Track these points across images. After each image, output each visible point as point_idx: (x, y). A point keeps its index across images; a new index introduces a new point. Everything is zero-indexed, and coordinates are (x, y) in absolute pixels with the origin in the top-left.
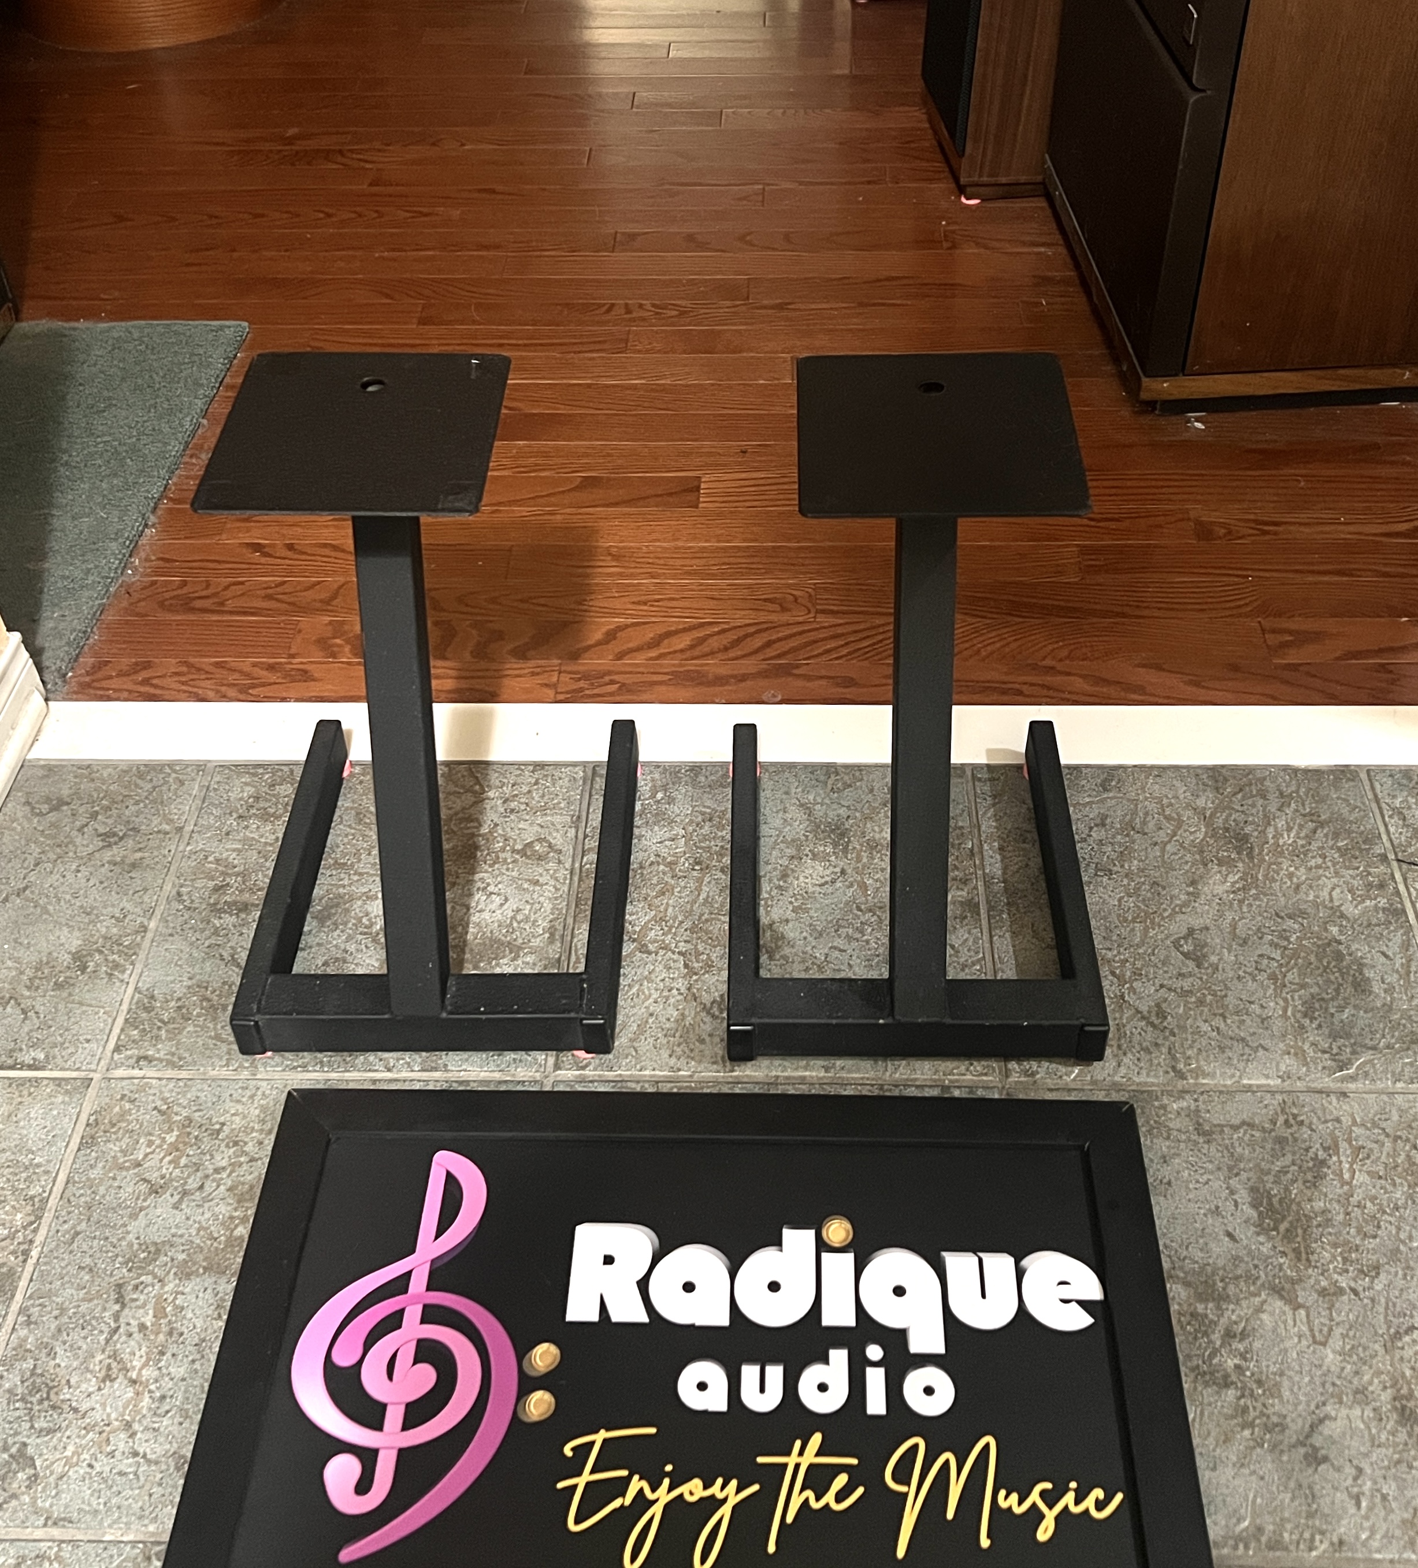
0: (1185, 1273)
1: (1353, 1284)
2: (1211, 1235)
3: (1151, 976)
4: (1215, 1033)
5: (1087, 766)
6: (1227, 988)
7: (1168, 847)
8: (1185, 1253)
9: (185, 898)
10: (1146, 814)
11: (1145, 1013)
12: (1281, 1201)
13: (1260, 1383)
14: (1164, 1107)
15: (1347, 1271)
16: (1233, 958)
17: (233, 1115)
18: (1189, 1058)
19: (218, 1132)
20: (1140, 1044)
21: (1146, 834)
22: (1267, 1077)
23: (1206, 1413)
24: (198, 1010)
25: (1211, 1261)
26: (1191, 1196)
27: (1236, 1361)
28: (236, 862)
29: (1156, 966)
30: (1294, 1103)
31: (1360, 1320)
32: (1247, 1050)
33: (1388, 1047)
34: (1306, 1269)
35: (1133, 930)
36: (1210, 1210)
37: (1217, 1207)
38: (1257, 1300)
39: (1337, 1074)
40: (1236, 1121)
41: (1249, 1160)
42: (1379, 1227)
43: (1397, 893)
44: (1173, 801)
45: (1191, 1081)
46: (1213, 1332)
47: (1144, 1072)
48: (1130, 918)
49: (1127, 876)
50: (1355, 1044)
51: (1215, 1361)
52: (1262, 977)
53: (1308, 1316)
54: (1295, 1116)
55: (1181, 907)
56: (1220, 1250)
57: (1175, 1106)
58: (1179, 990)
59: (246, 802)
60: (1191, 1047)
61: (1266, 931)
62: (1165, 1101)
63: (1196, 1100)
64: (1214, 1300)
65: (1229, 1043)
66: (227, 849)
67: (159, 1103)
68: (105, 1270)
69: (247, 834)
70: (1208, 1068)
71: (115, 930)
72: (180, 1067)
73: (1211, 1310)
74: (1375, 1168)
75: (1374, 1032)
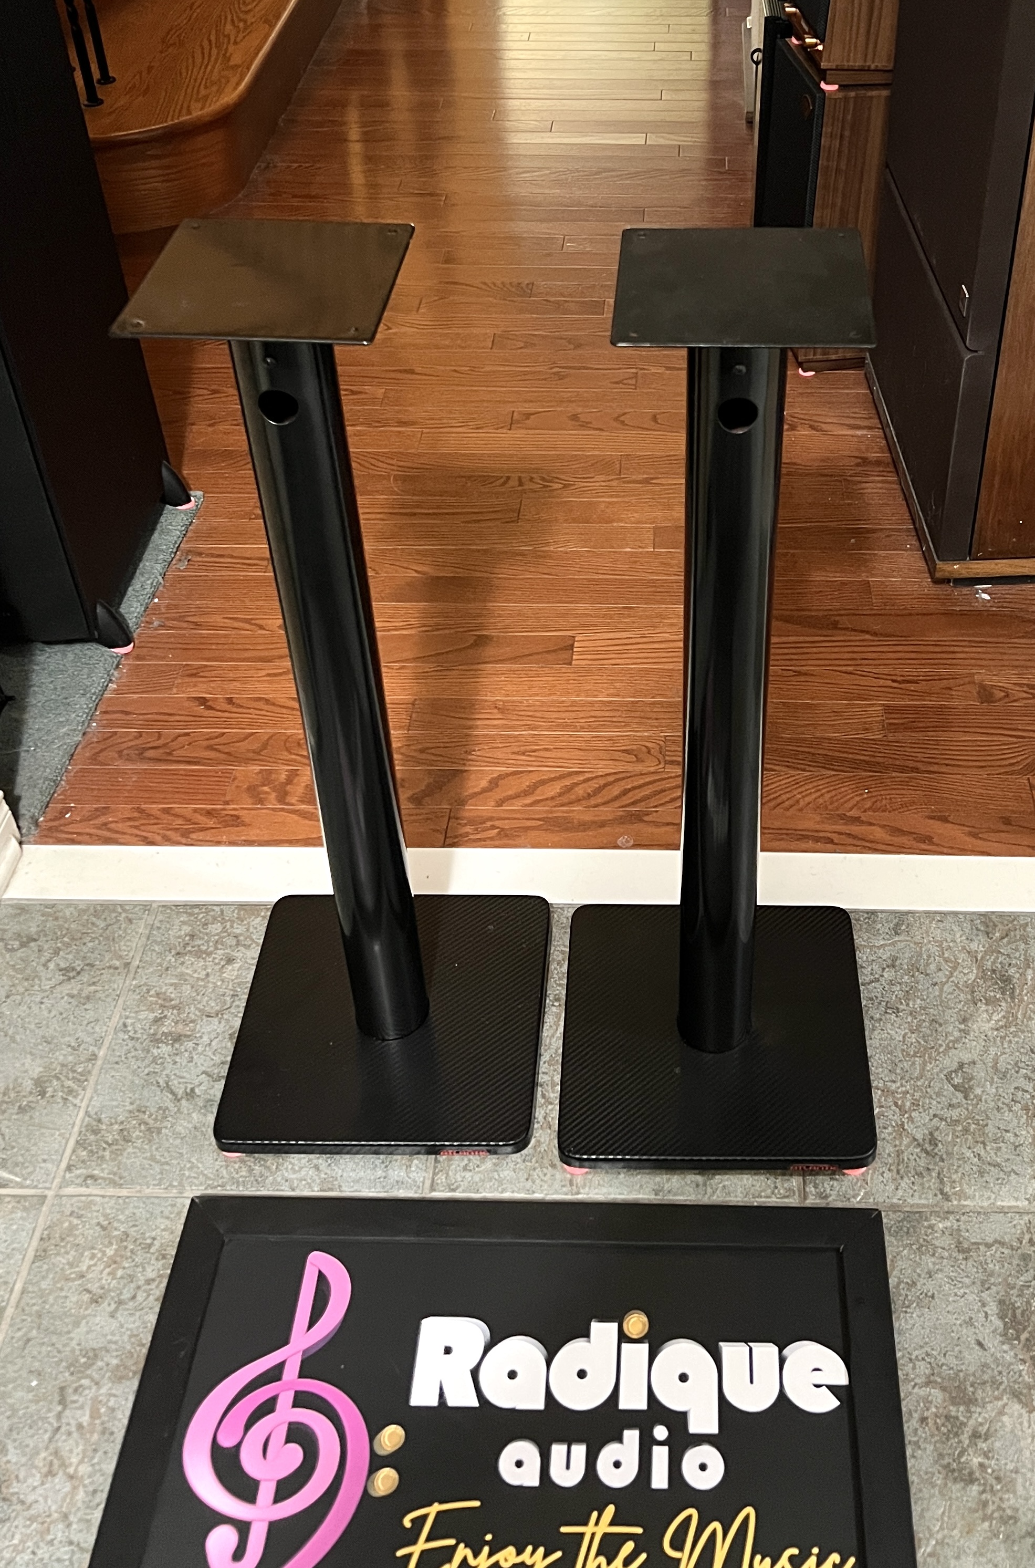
0: (943, 1379)
2: (964, 1343)
3: (926, 1107)
4: (976, 1160)
5: (882, 911)
6: (988, 1118)
7: (945, 988)
8: (943, 1360)
9: (129, 1028)
10: (929, 956)
11: (921, 1141)
12: (1023, 1314)
13: (998, 1479)
14: (931, 1226)
16: (994, 1090)
17: (163, 1230)
18: (954, 1182)
19: (150, 1246)
20: (915, 1169)
21: (927, 975)
22: (1017, 1199)
23: (954, 1507)
24: (137, 1133)
25: (963, 1368)
26: (950, 1308)
27: (980, 1460)
28: (173, 996)
29: (931, 1097)
32: (1002, 1175)
35: (914, 1063)
36: (964, 1321)
37: (971, 1318)
38: (1000, 1403)
40: (990, 1240)
41: (999, 1276)
44: (951, 944)
45: (955, 1203)
46: (963, 1433)
47: (916, 1194)
48: (912, 1053)
49: (911, 1014)
51: (963, 1460)
52: (1017, 1107)
55: (954, 1042)
56: (973, 1357)
57: (941, 1225)
58: (949, 1120)
59: (184, 940)
60: (956, 1172)
61: (1022, 1065)
62: (934, 1222)
63: (958, 1220)
64: (964, 1403)
65: (988, 1168)
66: (165, 984)
67: (101, 1219)
68: (51, 1373)
69: (183, 969)
70: (969, 1191)
71: (70, 1058)
72: (121, 1186)
73: (962, 1412)
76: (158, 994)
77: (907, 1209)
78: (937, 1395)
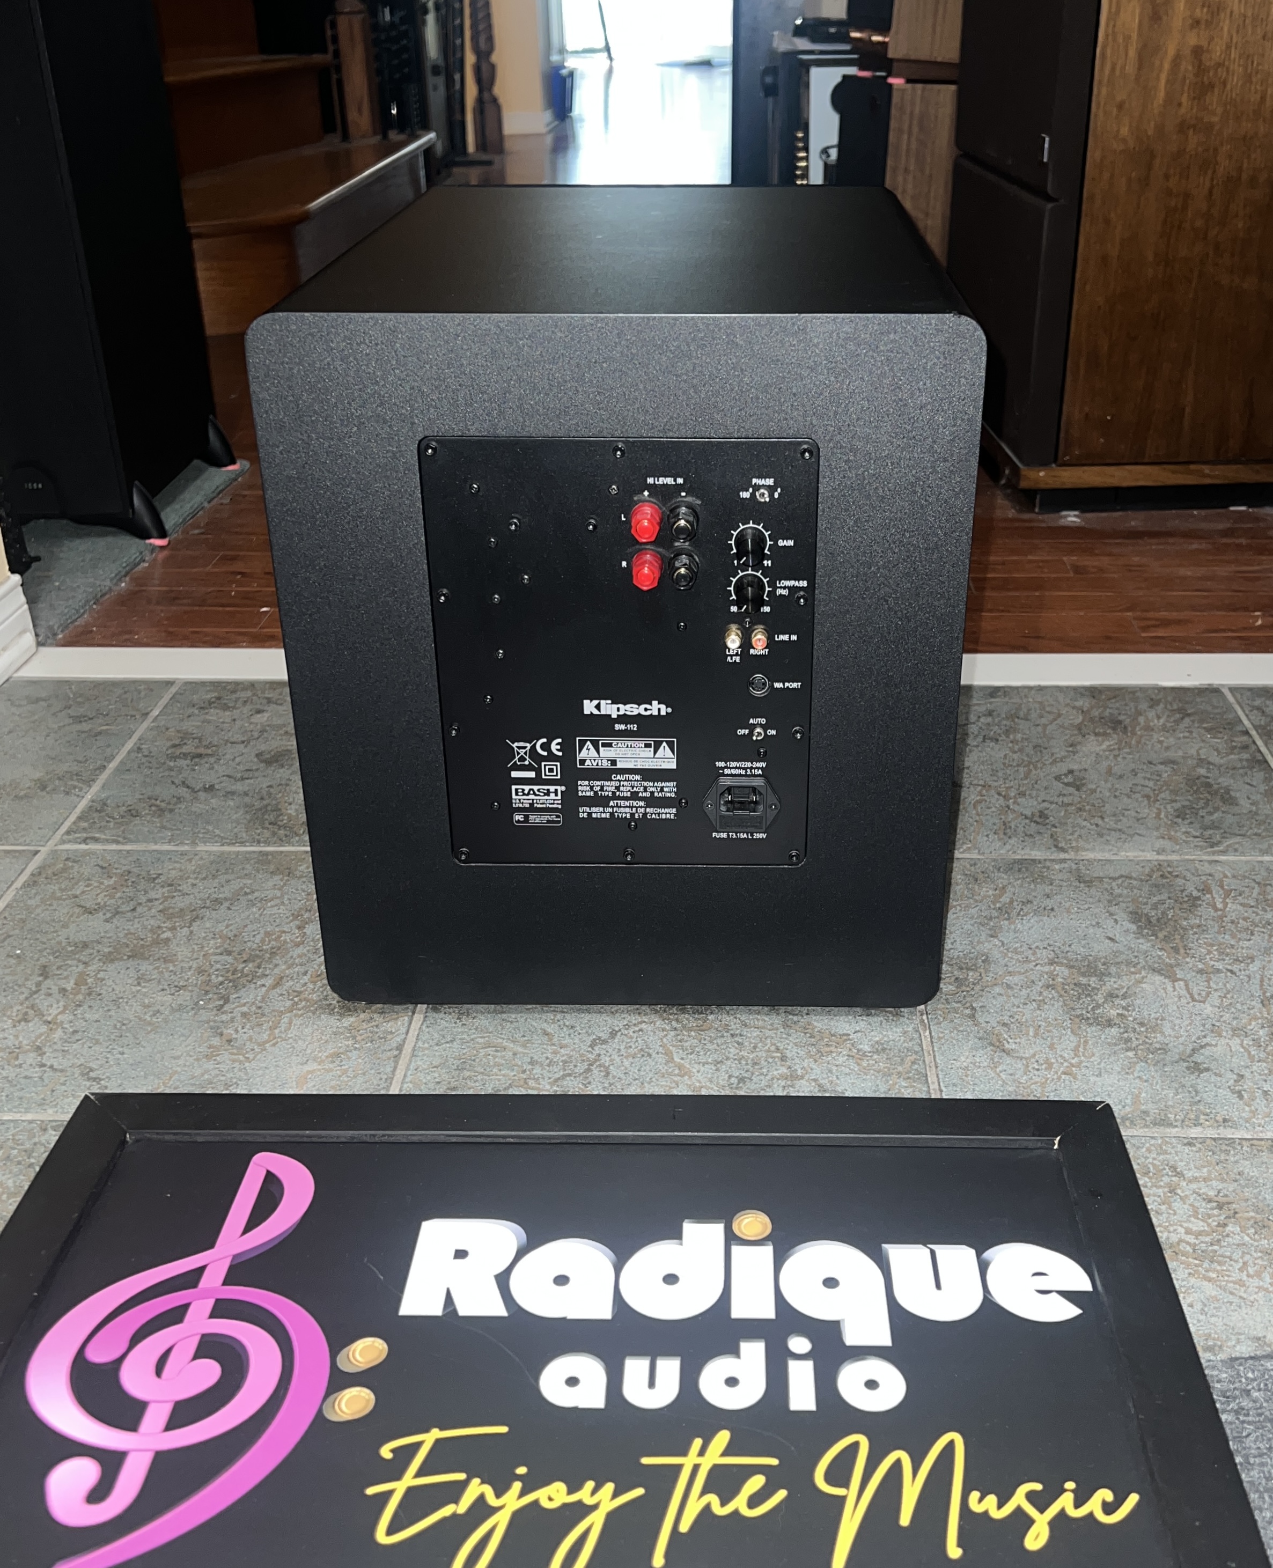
0: (1069, 960)
1: (1229, 967)
2: (1092, 938)
3: (1034, 796)
4: (1093, 827)
6: (1103, 801)
7: (1049, 727)
8: (1068, 949)
9: (144, 751)
10: (1029, 710)
11: (1029, 816)
12: (1158, 920)
13: (1142, 1024)
14: (1048, 868)
15: (1224, 960)
16: (1109, 786)
18: (1069, 840)
19: (154, 879)
20: (1024, 832)
21: (1028, 720)
22: (1143, 851)
23: (1090, 1042)
24: (147, 812)
25: (1093, 954)
26: (1072, 916)
27: (1120, 1011)
28: (194, 732)
29: (1038, 790)
30: (1169, 865)
31: (1237, 988)
32: (1123, 836)
33: (1256, 834)
34: (1184, 958)
35: (1017, 770)
36: (1091, 925)
37: (1098, 923)
38: (1138, 976)
39: (1209, 850)
40: (1114, 875)
41: (1128, 897)
42: (1252, 934)
43: (1260, 751)
44: (1053, 703)
45: (1072, 853)
46: (1096, 994)
47: (1028, 848)
48: (1013, 764)
49: (1012, 742)
50: (1225, 832)
51: (1098, 1012)
52: (1138, 795)
53: (1187, 985)
54: (1170, 873)
55: (1061, 758)
56: (1102, 948)
57: (1057, 867)
58: (1060, 803)
59: (208, 700)
60: (1072, 834)
61: (1139, 771)
62: (1049, 865)
63: (1076, 864)
64: (1096, 976)
65: (1106, 832)
66: (188, 726)
67: (101, 863)
68: (32, 958)
69: (208, 717)
70: (1087, 846)
71: (76, 768)
72: (123, 844)
73: (1093, 981)
74: (1246, 901)
75: (1241, 826)
76: (178, 731)
77: (1019, 857)
78: (1062, 972)
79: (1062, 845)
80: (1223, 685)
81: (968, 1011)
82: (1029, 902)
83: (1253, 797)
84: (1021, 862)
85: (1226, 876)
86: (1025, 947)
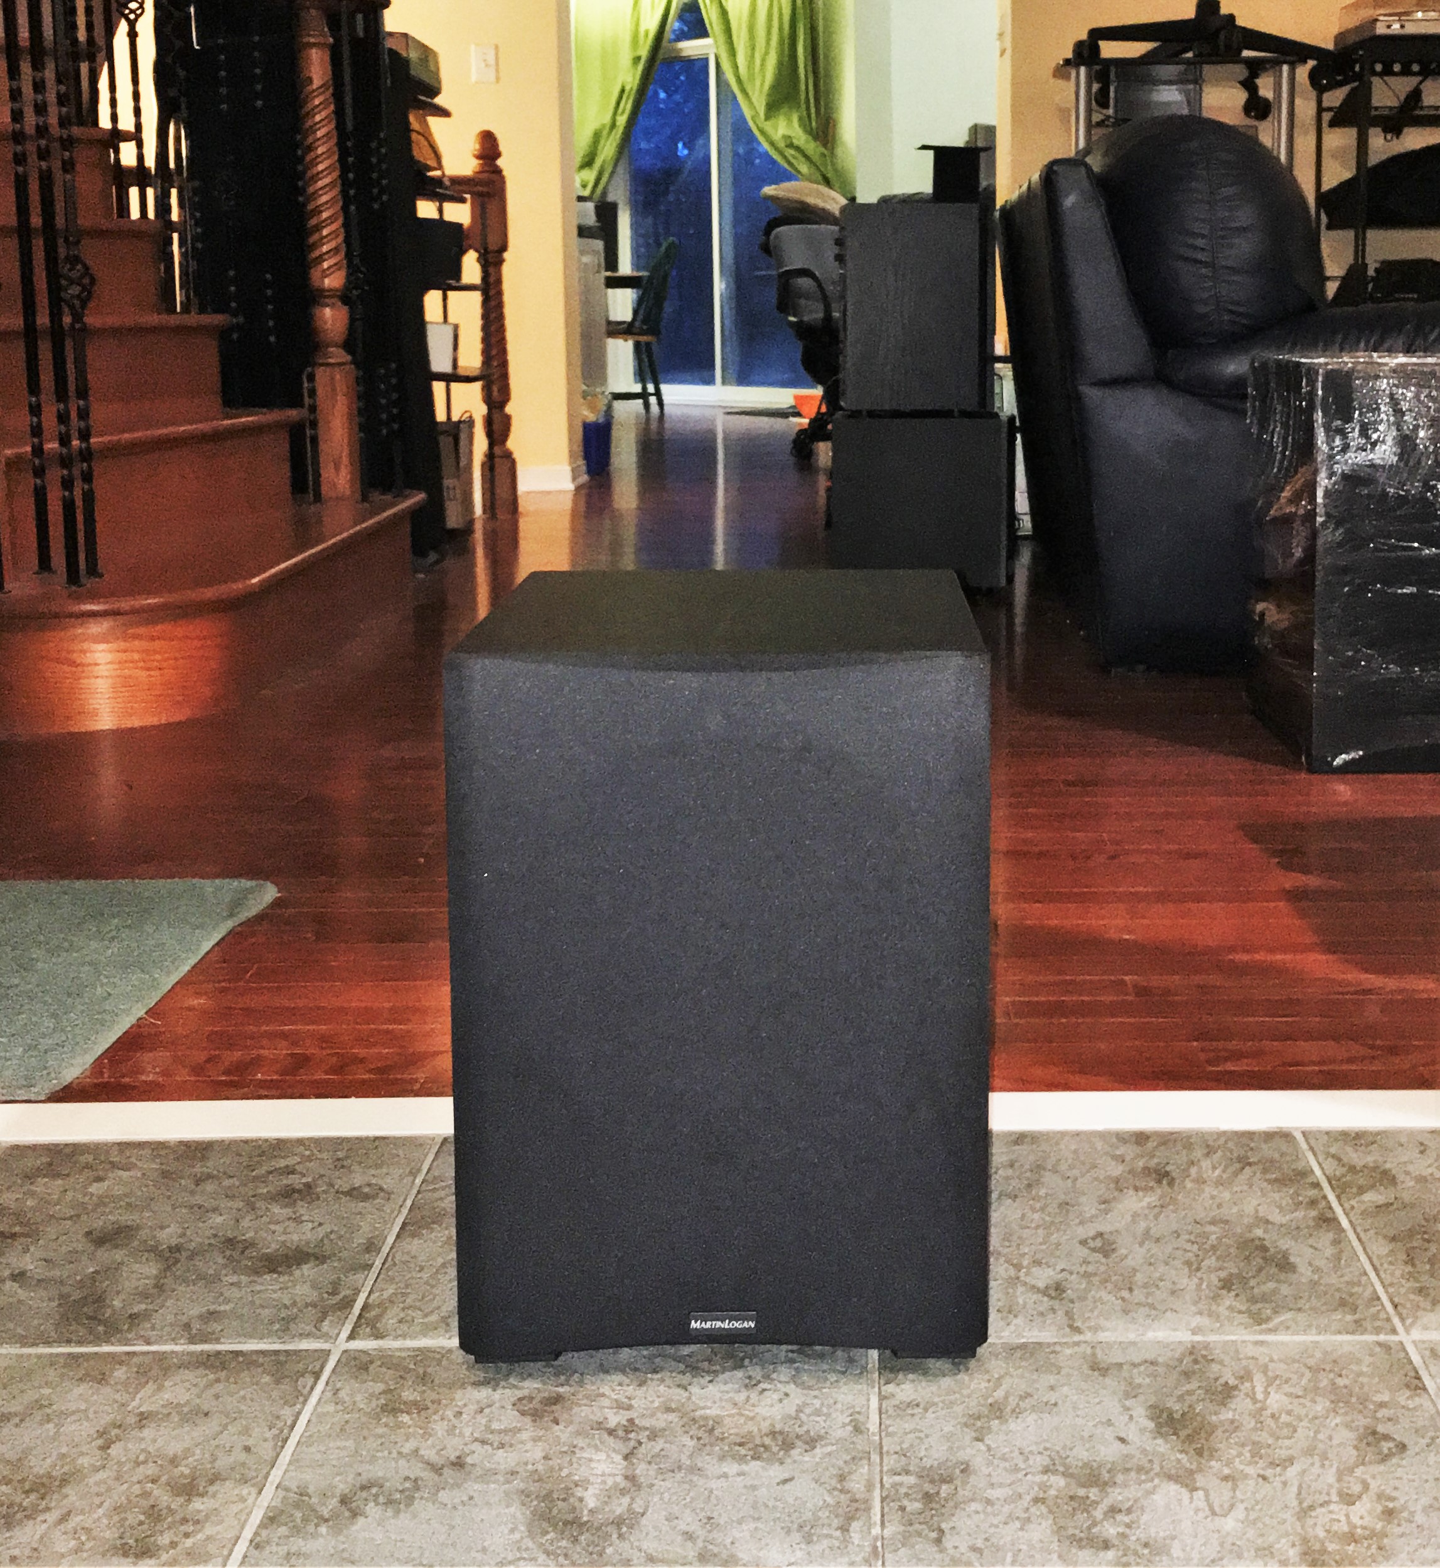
0: (1068, 1468)
1: (1262, 1472)
2: (1098, 1440)
3: (1051, 1264)
4: (1119, 1302)
6: (1134, 1270)
7: (1080, 1180)
8: (1068, 1453)
10: (1059, 1160)
11: (1043, 1288)
12: (1183, 1416)
13: (1146, 1545)
14: (1057, 1354)
15: (1256, 1463)
16: (1144, 1251)
18: (1088, 1318)
20: (1034, 1309)
21: (1056, 1172)
22: (1175, 1330)
25: (1097, 1459)
26: (1079, 1413)
27: (1121, 1530)
29: (1058, 1257)
30: (1204, 1348)
31: (1268, 1498)
32: (1153, 1312)
33: (1314, 1308)
34: (1208, 1461)
36: (1101, 1422)
37: (1109, 1421)
38: (1149, 1485)
39: (1256, 1328)
40: (1137, 1361)
41: (1150, 1387)
42: (1295, 1431)
43: (1331, 1208)
45: (1089, 1335)
46: (1095, 1509)
49: (1033, 1199)
50: (1277, 1306)
51: (1094, 1531)
52: (1177, 1262)
53: (1207, 1495)
54: (1204, 1357)
55: (1090, 1218)
56: (1109, 1452)
58: (1081, 1273)
60: (1092, 1311)
61: (1183, 1232)
63: (1092, 1348)
64: (1098, 1486)
65: (1135, 1307)
70: (1108, 1326)
73: (1093, 1493)
74: (1292, 1390)
75: (1298, 1298)
77: (1024, 1340)
78: (1058, 1482)
79: (1078, 1324)
80: (1296, 1129)
81: (934, 1535)
82: (1029, 1395)
83: (1317, 1263)
84: (1023, 1346)
85: (1272, 1360)
86: (1017, 1453)
